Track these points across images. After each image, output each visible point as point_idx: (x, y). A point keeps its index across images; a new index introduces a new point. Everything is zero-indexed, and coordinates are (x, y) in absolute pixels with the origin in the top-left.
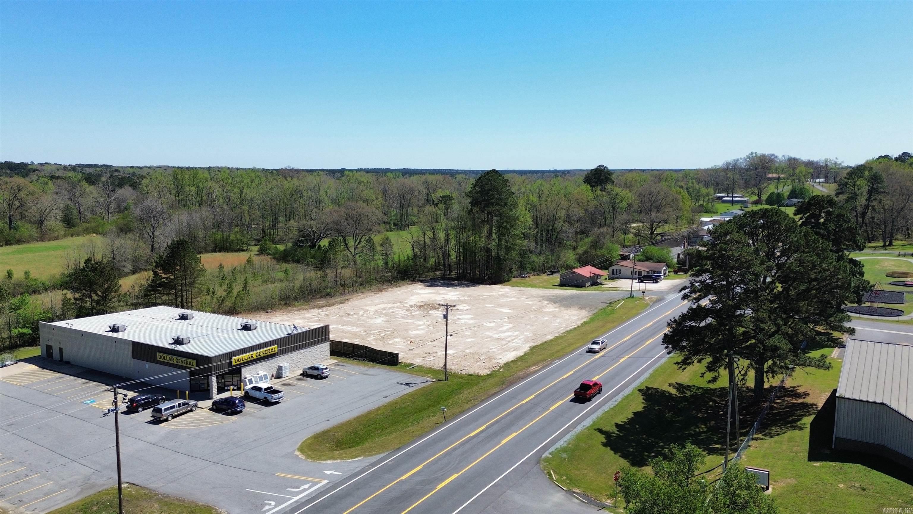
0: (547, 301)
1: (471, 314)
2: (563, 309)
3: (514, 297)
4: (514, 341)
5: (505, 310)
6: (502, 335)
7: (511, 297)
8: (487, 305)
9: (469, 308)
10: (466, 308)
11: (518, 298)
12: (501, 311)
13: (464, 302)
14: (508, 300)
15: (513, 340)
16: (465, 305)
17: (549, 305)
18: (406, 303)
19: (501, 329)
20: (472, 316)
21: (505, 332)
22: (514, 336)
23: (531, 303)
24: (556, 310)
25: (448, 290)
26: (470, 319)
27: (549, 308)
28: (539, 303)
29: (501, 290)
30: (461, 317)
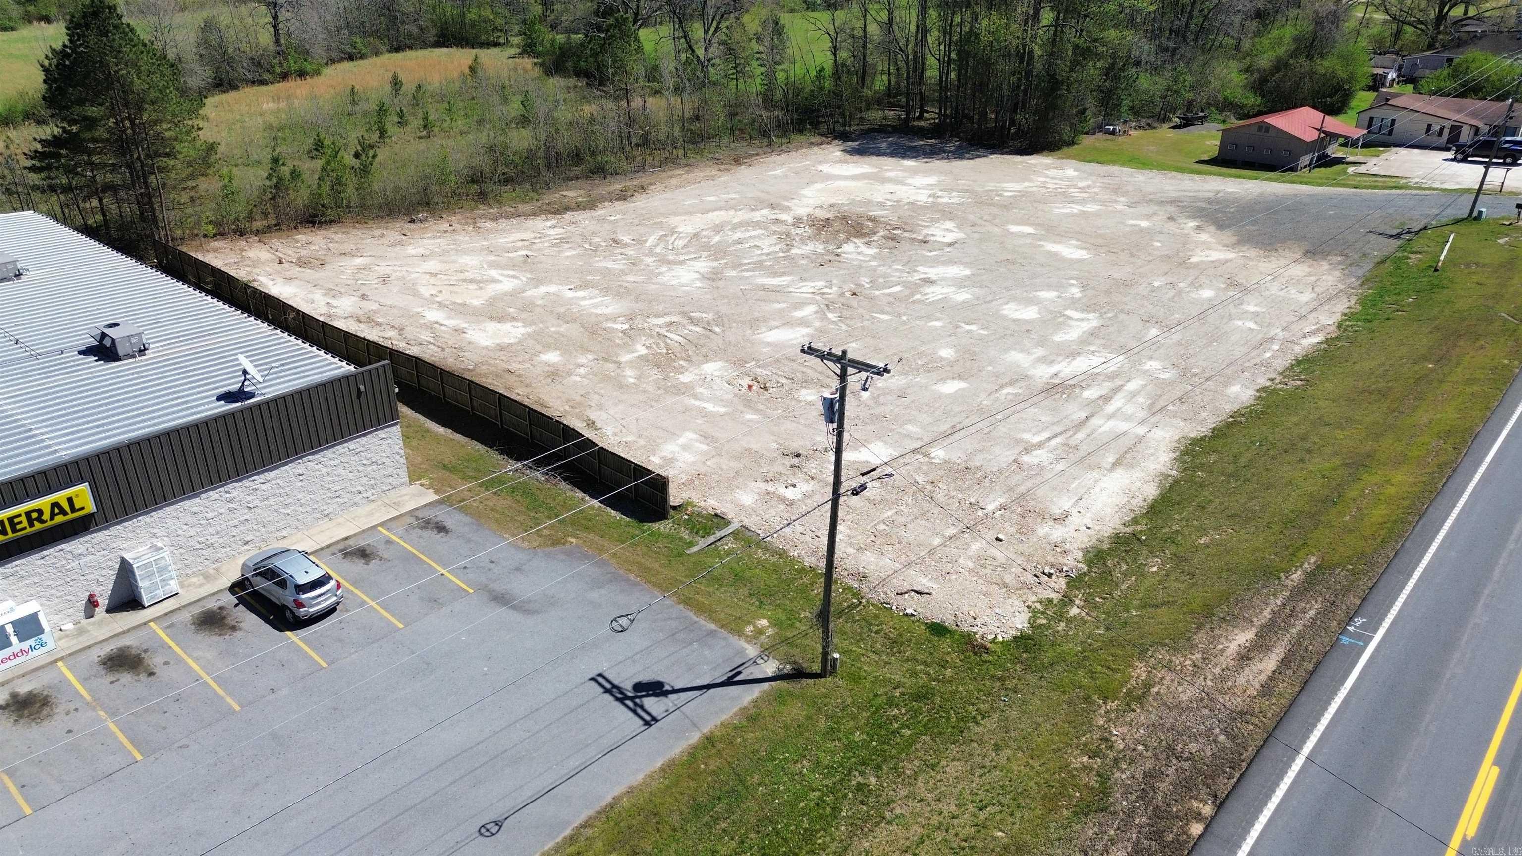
0: (1193, 218)
1: (966, 264)
2: (1253, 253)
3: (1094, 200)
4: (1110, 408)
5: (1070, 251)
6: (1067, 369)
7: (1083, 201)
8: (1014, 229)
9: (961, 235)
10: (950, 238)
11: (1103, 203)
12: (1054, 255)
13: (946, 213)
14: (1076, 208)
15: (1107, 399)
16: (949, 225)
17: (1204, 237)
18: (789, 208)
19: (1059, 338)
20: (967, 272)
21: (1073, 354)
22: (1111, 377)
23: (1144, 224)
24: (1230, 255)
25: (906, 170)
26: (960, 283)
27: (1207, 246)
28: (1171, 227)
29: (1053, 173)
30: (933, 273)
